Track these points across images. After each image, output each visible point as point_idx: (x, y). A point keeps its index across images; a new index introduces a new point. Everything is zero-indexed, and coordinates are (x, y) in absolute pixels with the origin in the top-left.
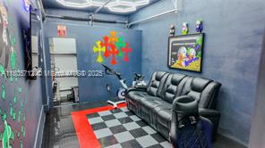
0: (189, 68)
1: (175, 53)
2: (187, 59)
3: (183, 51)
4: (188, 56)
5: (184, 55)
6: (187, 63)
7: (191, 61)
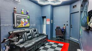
0: (26, 26)
1: (18, 21)
2: (25, 23)
3: (23, 20)
4: (25, 22)
5: (23, 22)
6: (25, 25)
7: (26, 24)
